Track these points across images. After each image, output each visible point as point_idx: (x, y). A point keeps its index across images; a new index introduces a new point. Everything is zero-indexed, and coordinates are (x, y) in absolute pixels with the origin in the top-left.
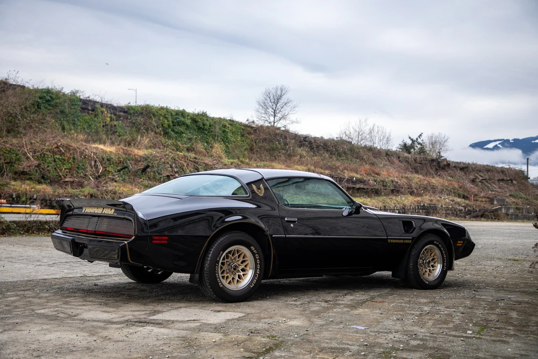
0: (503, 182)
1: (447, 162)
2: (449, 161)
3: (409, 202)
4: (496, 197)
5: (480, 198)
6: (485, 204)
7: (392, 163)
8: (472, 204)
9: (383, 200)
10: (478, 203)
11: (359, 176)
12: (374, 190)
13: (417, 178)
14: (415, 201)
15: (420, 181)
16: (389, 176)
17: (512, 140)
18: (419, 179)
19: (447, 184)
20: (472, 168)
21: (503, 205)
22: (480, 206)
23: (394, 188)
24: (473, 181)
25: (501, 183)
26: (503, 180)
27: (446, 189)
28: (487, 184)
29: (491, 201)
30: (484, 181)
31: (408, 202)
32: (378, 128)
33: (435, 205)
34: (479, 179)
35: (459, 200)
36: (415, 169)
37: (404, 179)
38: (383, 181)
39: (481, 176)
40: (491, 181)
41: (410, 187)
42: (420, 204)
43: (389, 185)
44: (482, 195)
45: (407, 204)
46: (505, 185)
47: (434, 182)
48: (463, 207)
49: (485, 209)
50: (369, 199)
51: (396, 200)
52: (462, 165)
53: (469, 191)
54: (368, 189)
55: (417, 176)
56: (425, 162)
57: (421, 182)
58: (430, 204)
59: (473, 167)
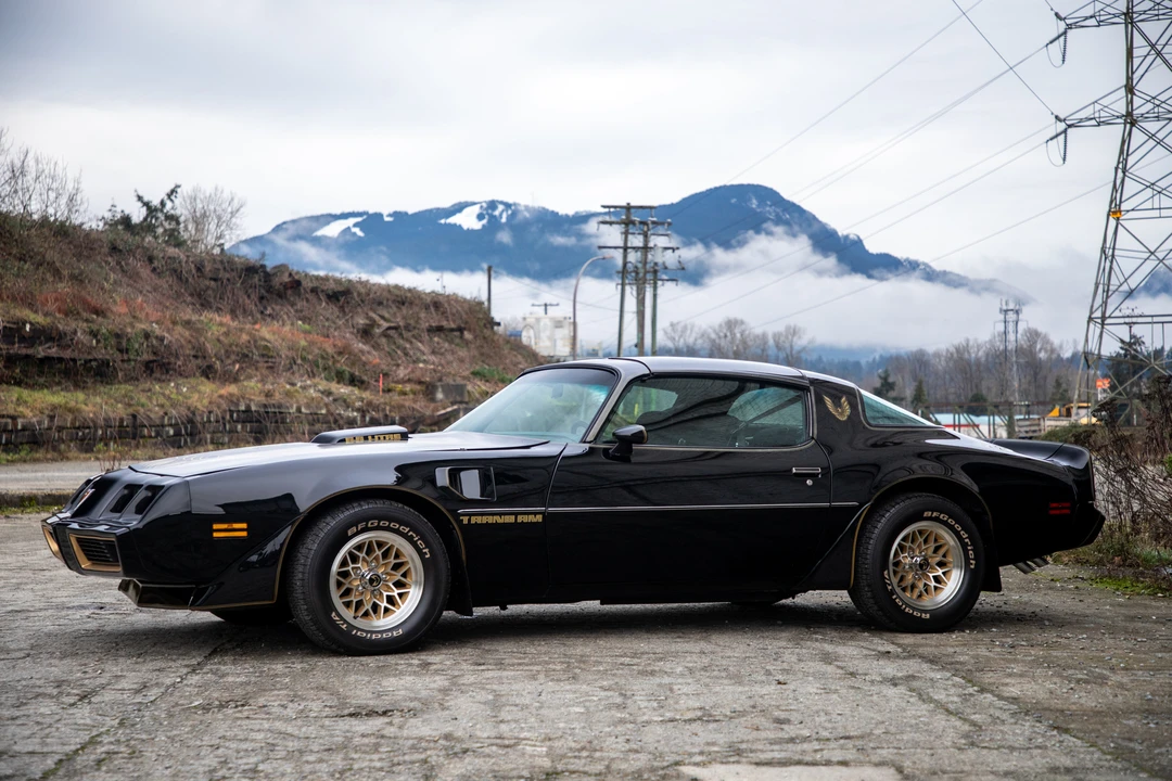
0: (439, 337)
1: (290, 275)
2: (298, 273)
3: (205, 402)
4: (440, 380)
5: (398, 382)
6: (415, 401)
7: (134, 276)
8: (382, 400)
9: (125, 396)
10: (396, 398)
11: (39, 319)
12: (94, 364)
13: (217, 325)
14: (221, 396)
15: (226, 334)
16: (134, 317)
17: (390, 215)
18: (224, 329)
19: (303, 343)
20: (359, 294)
21: (461, 402)
22: (403, 406)
23: (152, 358)
24: (366, 333)
25: (436, 339)
26: (440, 329)
27: (304, 359)
28: (401, 341)
29: (429, 390)
30: (392, 332)
31: (200, 399)
32: (37, 162)
33: (280, 406)
34: (379, 326)
35: (344, 390)
36: (199, 296)
37: (179, 328)
38: (118, 336)
39: (383, 317)
40: (410, 334)
41: (200, 353)
42: (237, 405)
43: (137, 346)
44: (402, 373)
45: (199, 406)
46: (446, 345)
47: (268, 336)
48: (358, 410)
49: (418, 415)
50: (81, 396)
51: (164, 394)
52: (332, 286)
53: (364, 364)
54: (74, 360)
55: (218, 319)
56: (227, 275)
57: (231, 339)
58: (265, 406)
59: (363, 291)
